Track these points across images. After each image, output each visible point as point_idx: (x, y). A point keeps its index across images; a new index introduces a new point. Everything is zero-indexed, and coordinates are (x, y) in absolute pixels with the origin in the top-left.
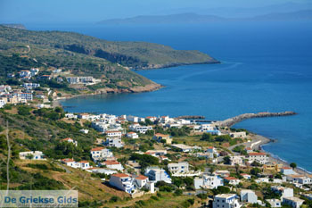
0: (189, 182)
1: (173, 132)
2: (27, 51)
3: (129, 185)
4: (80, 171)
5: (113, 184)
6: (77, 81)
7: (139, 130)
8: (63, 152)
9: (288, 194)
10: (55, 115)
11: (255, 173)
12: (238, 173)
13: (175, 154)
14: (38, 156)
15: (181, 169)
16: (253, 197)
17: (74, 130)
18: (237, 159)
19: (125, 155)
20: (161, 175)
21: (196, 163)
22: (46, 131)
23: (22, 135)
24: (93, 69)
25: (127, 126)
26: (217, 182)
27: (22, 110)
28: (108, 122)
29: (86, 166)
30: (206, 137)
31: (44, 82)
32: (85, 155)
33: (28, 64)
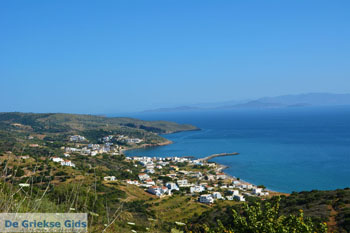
0: (188, 189)
1: (179, 165)
2: (107, 127)
3: (158, 192)
4: (134, 186)
5: (150, 191)
6: (131, 141)
7: (162, 164)
8: (126, 176)
9: (236, 193)
10: (120, 158)
11: (220, 184)
12: (211, 184)
13: (180, 176)
14: (113, 178)
15: (184, 183)
16: (219, 195)
17: (130, 165)
18: (211, 177)
19: (156, 177)
20: (174, 186)
21: (191, 180)
22: (117, 166)
23: (105, 168)
24: (138, 135)
25: (156, 163)
26: (202, 189)
27: (105, 155)
28: (147, 161)
29: (137, 183)
30: (195, 167)
31: (114, 142)
32: (136, 178)
33: (107, 134)
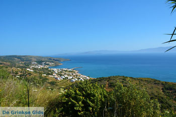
0: (67, 78)
1: (65, 71)
2: (43, 60)
3: (59, 79)
4: (51, 77)
5: (56, 79)
6: (50, 64)
7: (60, 70)
8: (49, 74)
9: (81, 78)
10: (47, 69)
11: (77, 76)
12: (74, 76)
13: (65, 74)
14: (45, 75)
15: (66, 76)
16: (77, 79)
17: (50, 71)
18: (74, 74)
19: (58, 74)
20: (63, 77)
21: (68, 75)
22: (46, 71)
23: (43, 72)
24: (53, 62)
25: (58, 70)
26: (71, 78)
27: (43, 68)
28: (55, 70)
29: (52, 76)
30: (70, 71)
31: (45, 64)
33: (43, 62)
